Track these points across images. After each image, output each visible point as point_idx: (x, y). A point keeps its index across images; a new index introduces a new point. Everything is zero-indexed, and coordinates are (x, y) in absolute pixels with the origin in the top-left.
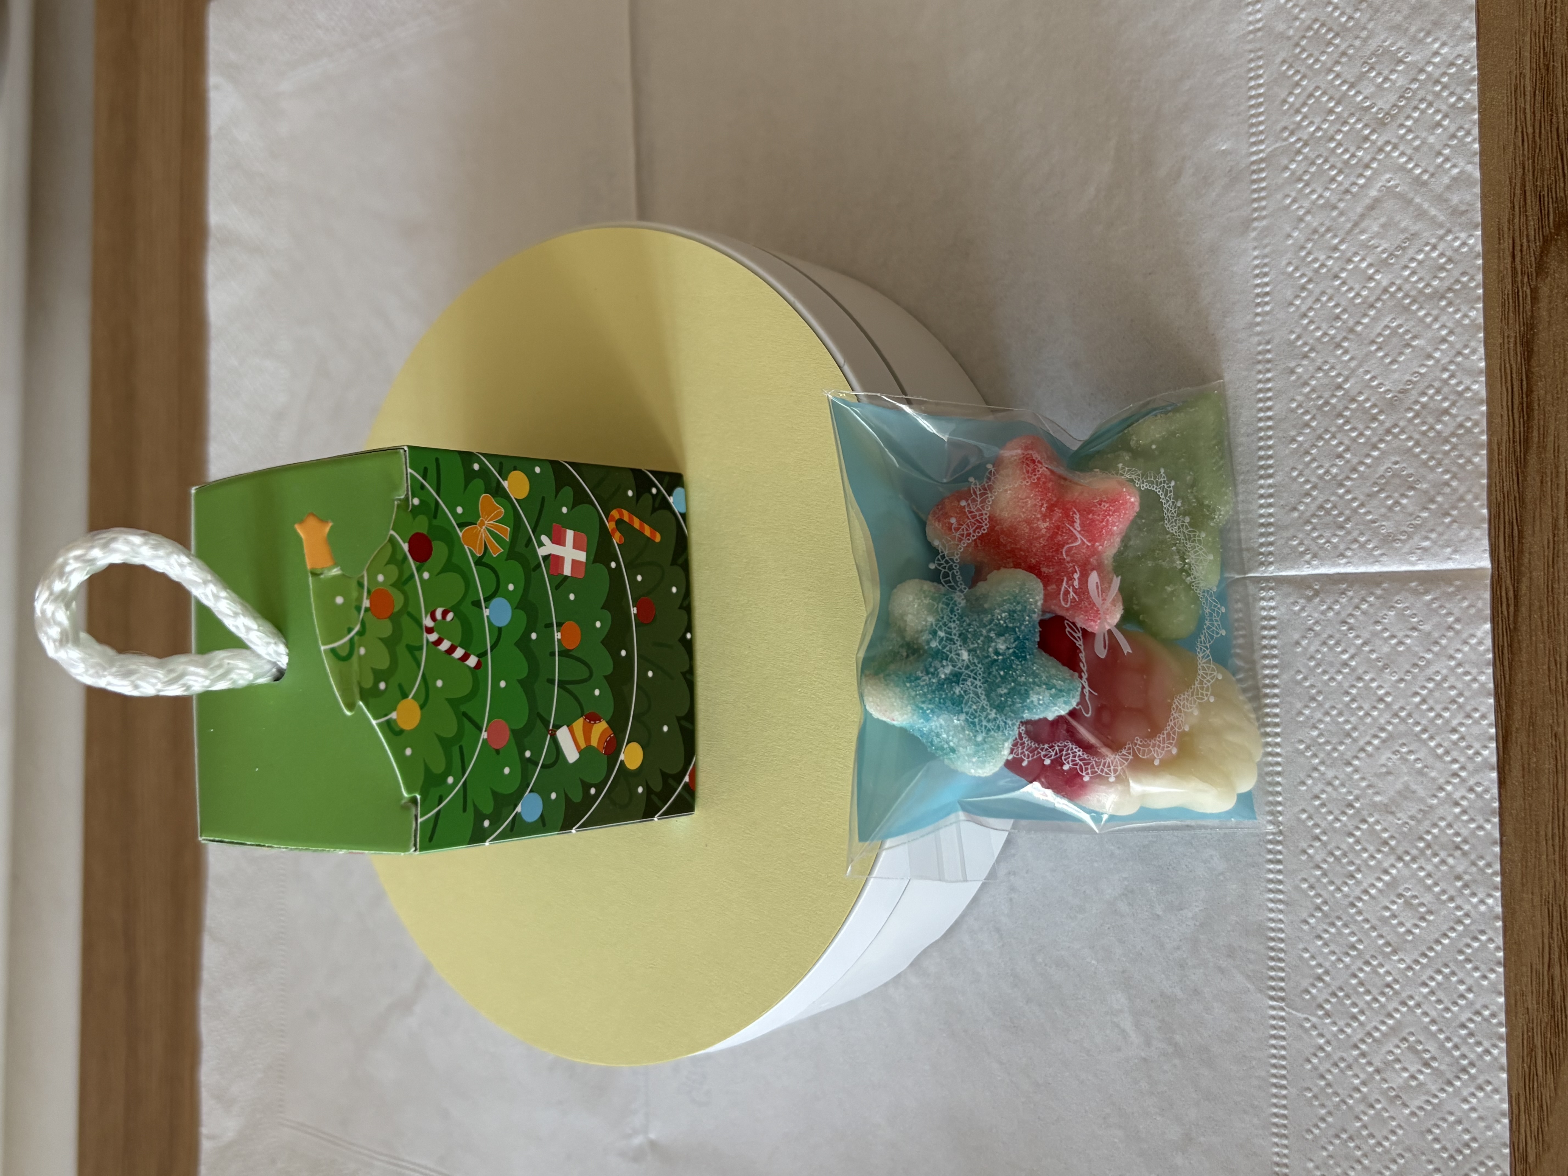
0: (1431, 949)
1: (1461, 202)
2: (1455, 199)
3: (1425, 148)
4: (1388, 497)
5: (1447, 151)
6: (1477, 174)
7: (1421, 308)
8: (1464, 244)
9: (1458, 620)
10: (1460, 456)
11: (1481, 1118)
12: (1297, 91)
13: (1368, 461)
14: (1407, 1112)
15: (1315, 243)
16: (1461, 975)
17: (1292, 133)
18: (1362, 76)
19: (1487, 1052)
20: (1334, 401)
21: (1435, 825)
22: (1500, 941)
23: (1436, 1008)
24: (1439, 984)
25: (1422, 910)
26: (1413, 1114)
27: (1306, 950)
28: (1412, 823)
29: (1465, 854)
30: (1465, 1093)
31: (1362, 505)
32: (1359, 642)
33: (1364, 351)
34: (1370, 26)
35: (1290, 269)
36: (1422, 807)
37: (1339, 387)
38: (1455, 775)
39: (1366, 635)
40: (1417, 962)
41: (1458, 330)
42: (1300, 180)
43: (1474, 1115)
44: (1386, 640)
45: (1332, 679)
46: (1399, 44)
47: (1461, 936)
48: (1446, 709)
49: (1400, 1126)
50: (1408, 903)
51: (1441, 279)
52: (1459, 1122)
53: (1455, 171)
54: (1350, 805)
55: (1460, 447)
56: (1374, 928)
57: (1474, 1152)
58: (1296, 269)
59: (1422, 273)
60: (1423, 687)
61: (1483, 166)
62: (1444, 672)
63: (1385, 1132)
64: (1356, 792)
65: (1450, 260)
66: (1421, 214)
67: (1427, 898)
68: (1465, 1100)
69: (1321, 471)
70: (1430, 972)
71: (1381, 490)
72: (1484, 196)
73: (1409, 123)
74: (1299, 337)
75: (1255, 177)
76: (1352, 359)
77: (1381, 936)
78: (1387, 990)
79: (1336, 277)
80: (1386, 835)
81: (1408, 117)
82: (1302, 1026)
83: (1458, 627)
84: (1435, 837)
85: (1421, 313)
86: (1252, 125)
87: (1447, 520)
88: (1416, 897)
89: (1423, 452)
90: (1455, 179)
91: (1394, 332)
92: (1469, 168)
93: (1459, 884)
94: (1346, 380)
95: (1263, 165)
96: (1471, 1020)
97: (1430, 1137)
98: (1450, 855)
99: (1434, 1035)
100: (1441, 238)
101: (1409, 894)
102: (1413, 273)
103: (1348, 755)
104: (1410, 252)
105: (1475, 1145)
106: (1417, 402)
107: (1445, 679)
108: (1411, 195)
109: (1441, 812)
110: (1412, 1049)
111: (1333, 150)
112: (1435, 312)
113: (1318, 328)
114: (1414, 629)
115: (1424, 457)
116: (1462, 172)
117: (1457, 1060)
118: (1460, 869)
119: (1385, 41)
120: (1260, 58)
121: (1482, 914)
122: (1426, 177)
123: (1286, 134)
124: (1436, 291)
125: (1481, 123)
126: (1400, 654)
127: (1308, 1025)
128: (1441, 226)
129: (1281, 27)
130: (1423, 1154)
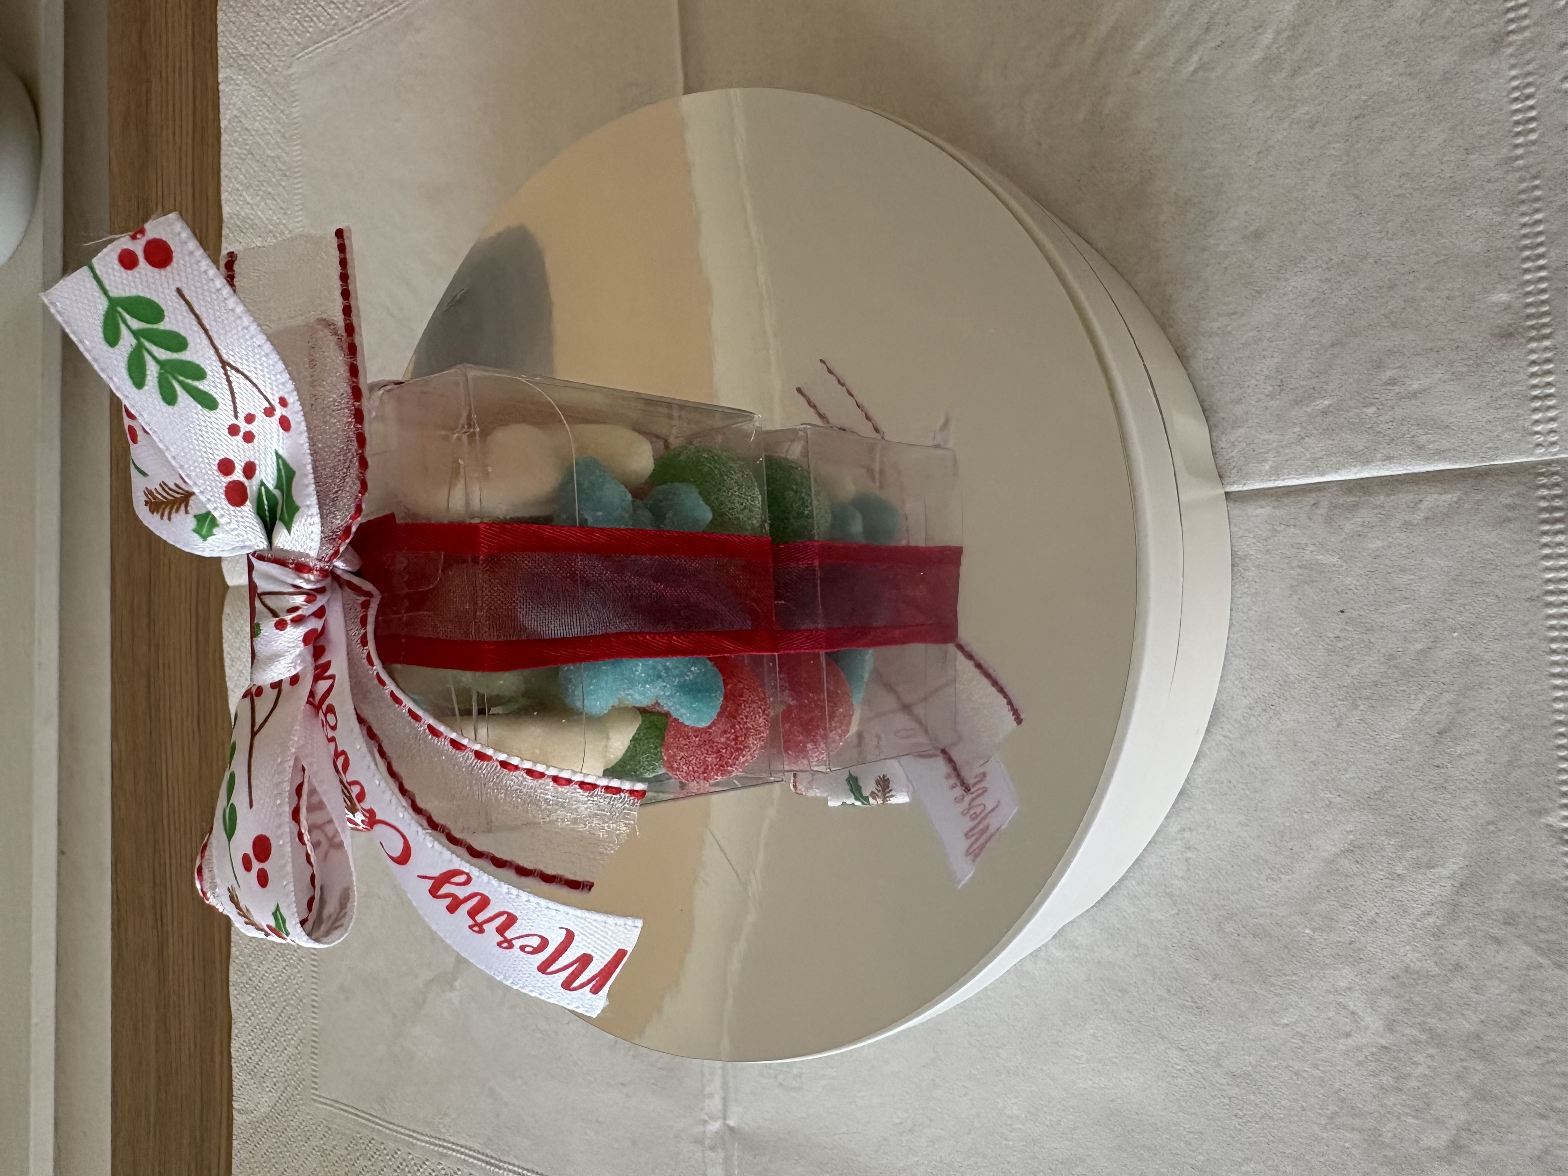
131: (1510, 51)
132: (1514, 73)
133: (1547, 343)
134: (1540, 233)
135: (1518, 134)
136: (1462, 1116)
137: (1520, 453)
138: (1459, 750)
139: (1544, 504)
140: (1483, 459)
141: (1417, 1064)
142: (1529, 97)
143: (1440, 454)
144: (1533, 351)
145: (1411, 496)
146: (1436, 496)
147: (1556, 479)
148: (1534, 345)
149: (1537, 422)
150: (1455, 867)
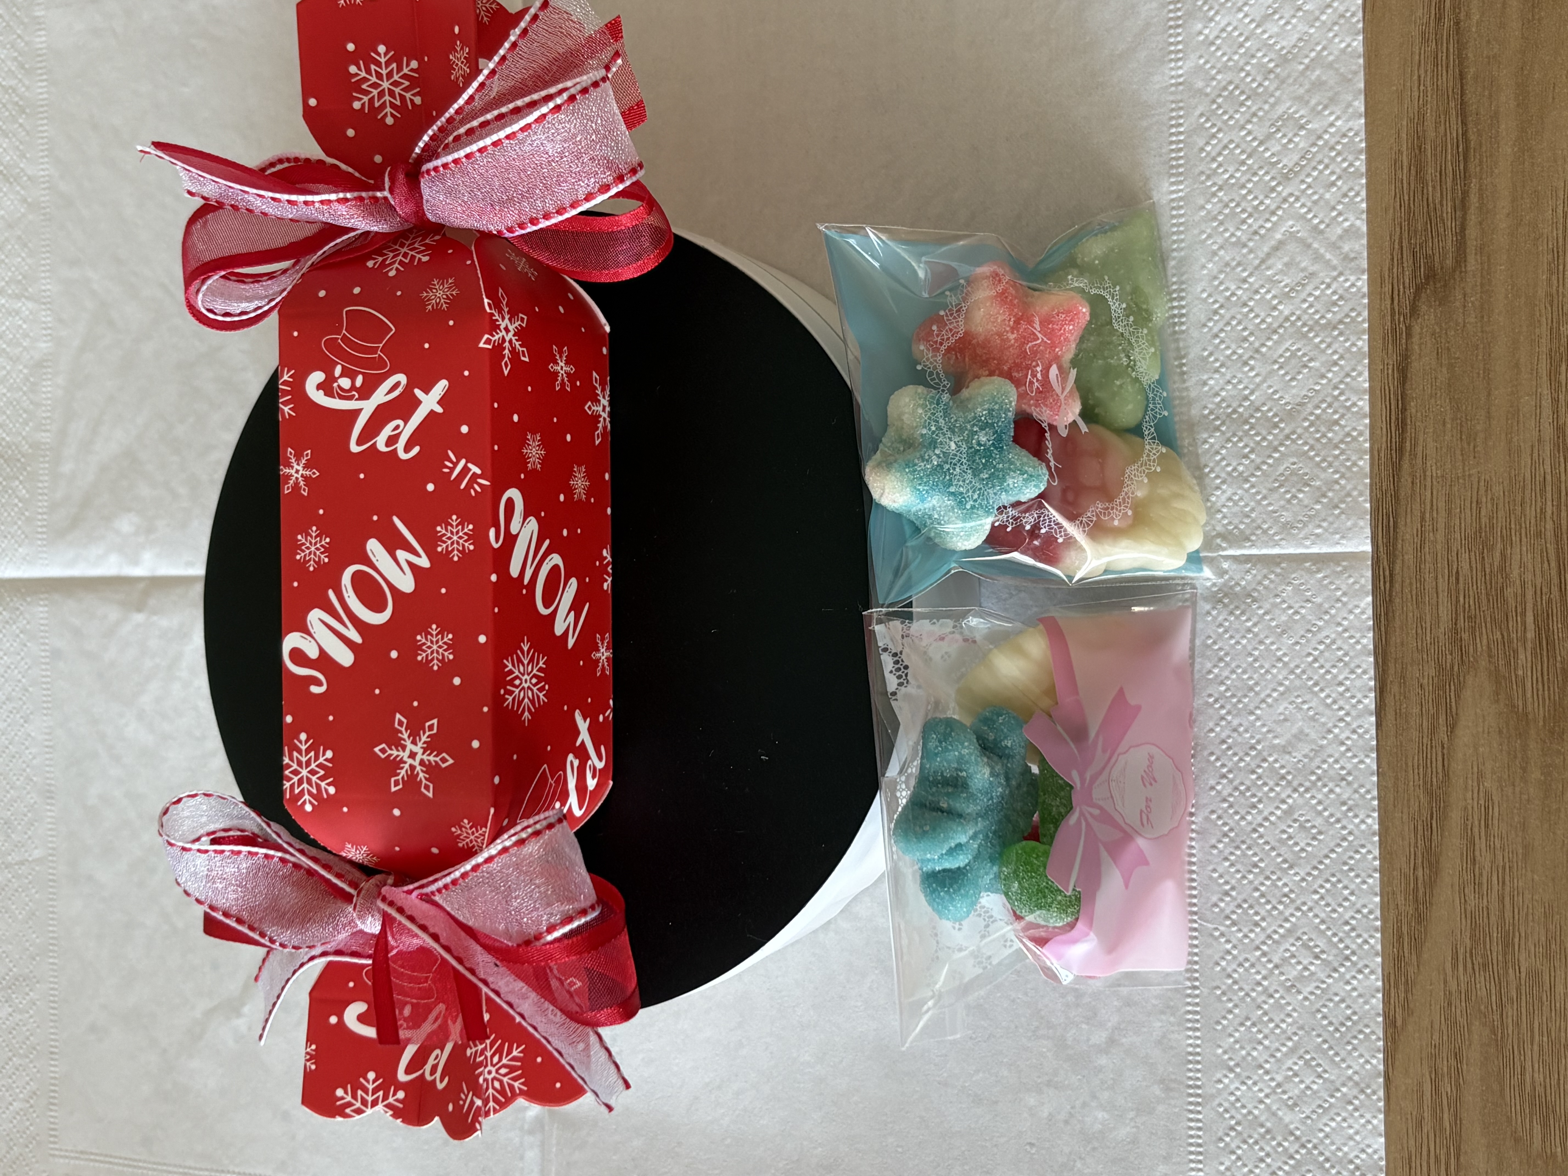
0: (1321, 862)
1: (1351, 251)
2: (1346, 248)
3: (1322, 203)
4: (1287, 492)
5: (1340, 207)
6: (1364, 229)
7: (1316, 336)
8: (1353, 285)
9: (1344, 594)
10: (1348, 460)
11: (1360, 996)
12: (1214, 142)
13: (1270, 461)
14: (1300, 997)
15: (1227, 274)
16: (1346, 882)
17: (1208, 177)
18: (1270, 136)
19: (1366, 942)
20: (1241, 410)
21: (1324, 761)
22: (1376, 852)
23: (1325, 911)
24: (1327, 890)
25: (1314, 831)
26: (1306, 998)
27: (1214, 870)
28: (1306, 760)
29: (1349, 784)
30: (1348, 977)
31: (1265, 498)
32: (1261, 612)
33: (1268, 369)
34: (1277, 94)
35: (1205, 295)
36: (1314, 747)
37: (1246, 398)
38: (1341, 720)
39: (1267, 606)
40: (1309, 874)
41: (1347, 356)
42: (1215, 219)
43: (1355, 994)
44: (1284, 610)
45: (1238, 643)
46: (1302, 112)
47: (1346, 850)
48: (1334, 666)
49: (1294, 1010)
50: (1302, 827)
51: (1334, 313)
52: (1343, 1001)
53: (1347, 224)
54: (1253, 748)
55: (1348, 452)
56: (1273, 849)
57: (1354, 1023)
58: (1210, 295)
59: (1318, 306)
60: (1315, 649)
61: (1369, 222)
62: (1333, 636)
63: (1282, 1016)
64: (1258, 737)
65: (1341, 298)
66: (1318, 258)
67: (1318, 821)
68: (1348, 983)
69: (1229, 469)
70: (1320, 882)
71: (1281, 486)
72: (1370, 247)
73: (1309, 180)
74: (1211, 354)
75: (1174, 213)
76: (1257, 375)
77: (1279, 855)
78: (1284, 899)
79: (1245, 305)
80: (1283, 771)
81: (1309, 175)
82: (1212, 935)
83: (1344, 599)
84: (1325, 771)
85: (1317, 340)
86: (1172, 167)
87: (1337, 512)
88: (1308, 821)
89: (1317, 455)
90: (1346, 231)
91: (1294, 354)
92: (1358, 223)
93: (1344, 808)
94: (1252, 393)
95: (1181, 203)
96: (1353, 918)
97: (1319, 1016)
98: (1337, 786)
99: (1323, 932)
100: (1335, 279)
101: (1303, 819)
102: (1311, 306)
103: (1251, 707)
104: (1309, 289)
105: (1355, 1018)
106: (1312, 414)
107: (1333, 642)
108: (1310, 240)
109: (1329, 751)
110: (1305, 946)
111: (1244, 197)
112: (1328, 340)
113: (1228, 348)
114: (1308, 601)
115: (1317, 459)
116: (1352, 225)
117: (1342, 950)
118: (1345, 796)
119: (1289, 108)
120: (1181, 108)
121: (1363, 832)
122: (1322, 226)
123: (1203, 178)
124: (1329, 322)
125: (1368, 186)
126: (1296, 621)
127: (1217, 934)
128: (1334, 268)
129: (1200, 84)
130: (1313, 1030)
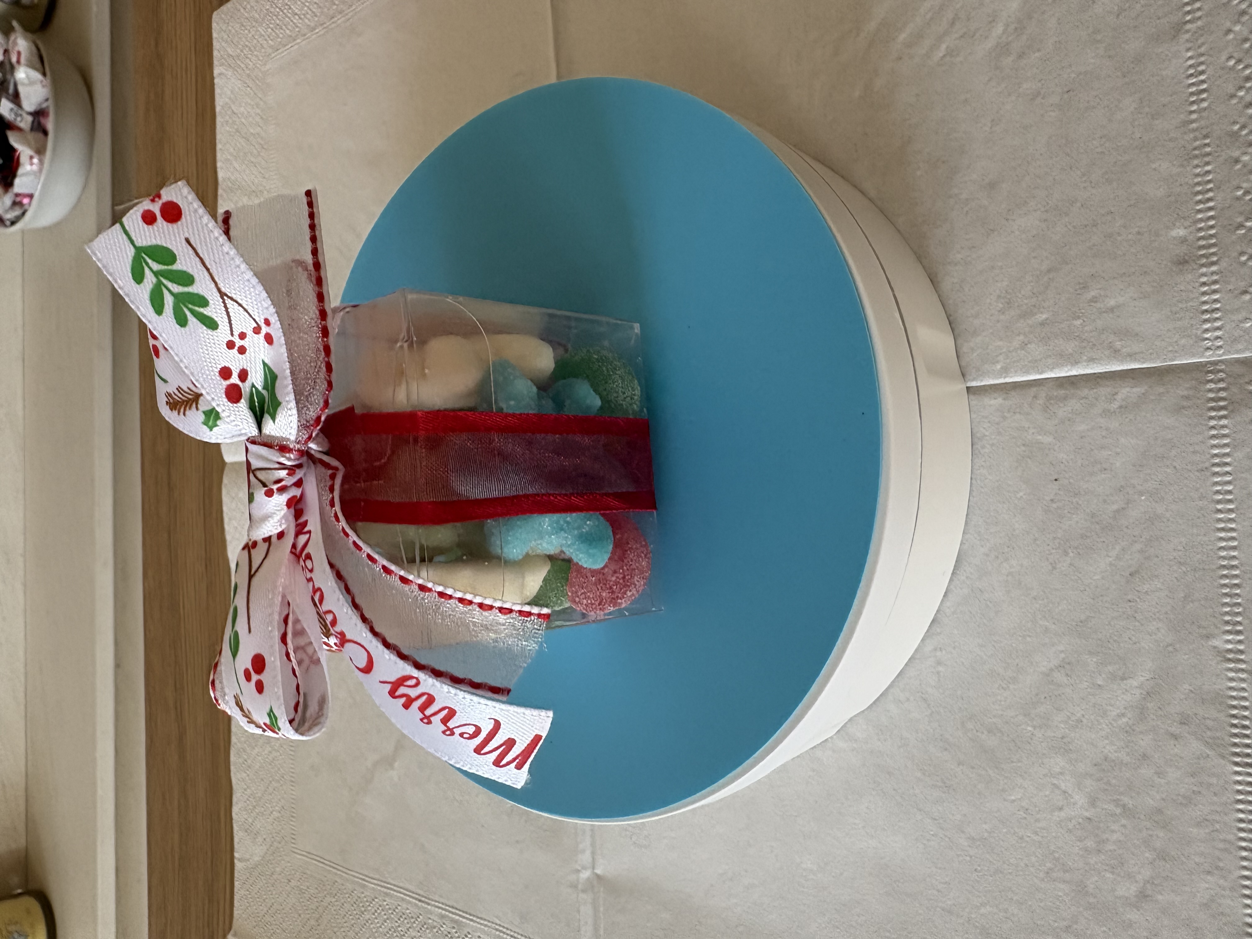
131: (1187, 36)
132: (1190, 54)
133: (1214, 268)
134: (1209, 182)
135: (1193, 102)
136: (1147, 873)
137: (1193, 356)
138: (1146, 587)
139: (1211, 395)
140: (1165, 360)
141: (1113, 831)
142: (1202, 73)
143: (1131, 356)
144: (1204, 275)
145: (1109, 390)
146: (1128, 389)
147: (1222, 375)
148: (1204, 270)
149: (1207, 330)
150: (1142, 679)
